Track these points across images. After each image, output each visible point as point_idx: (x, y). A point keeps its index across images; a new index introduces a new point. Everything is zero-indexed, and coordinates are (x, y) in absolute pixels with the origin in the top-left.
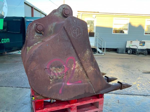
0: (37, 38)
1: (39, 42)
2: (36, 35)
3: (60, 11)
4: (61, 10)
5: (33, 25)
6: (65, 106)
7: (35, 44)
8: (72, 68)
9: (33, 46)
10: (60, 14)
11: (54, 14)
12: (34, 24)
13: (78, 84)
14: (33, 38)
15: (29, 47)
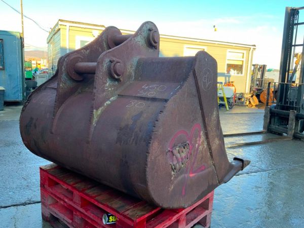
0: (110, 89)
1: (112, 98)
2: (109, 83)
3: (143, 34)
4: (145, 32)
5: (104, 63)
6: (172, 218)
7: (107, 102)
8: (197, 145)
9: (103, 108)
10: (144, 40)
11: (135, 40)
12: (105, 61)
13: (201, 173)
14: (104, 91)
15: (97, 109)
